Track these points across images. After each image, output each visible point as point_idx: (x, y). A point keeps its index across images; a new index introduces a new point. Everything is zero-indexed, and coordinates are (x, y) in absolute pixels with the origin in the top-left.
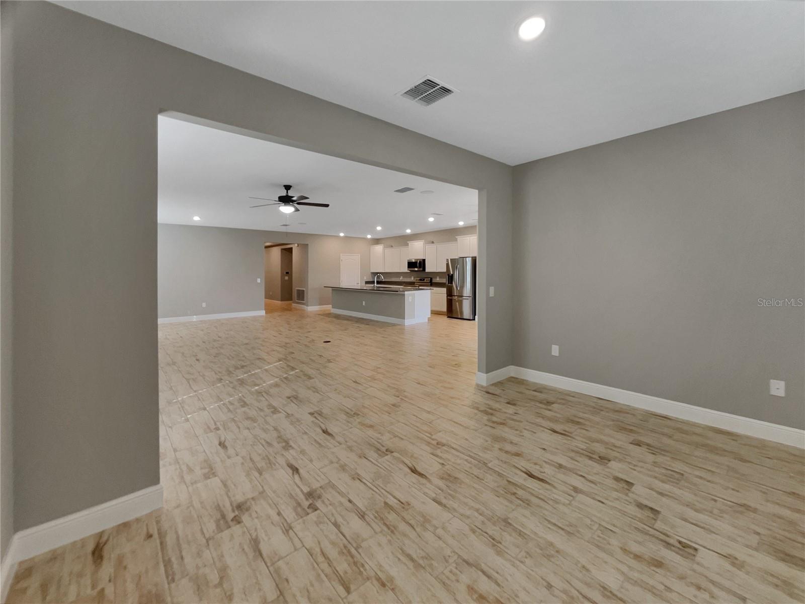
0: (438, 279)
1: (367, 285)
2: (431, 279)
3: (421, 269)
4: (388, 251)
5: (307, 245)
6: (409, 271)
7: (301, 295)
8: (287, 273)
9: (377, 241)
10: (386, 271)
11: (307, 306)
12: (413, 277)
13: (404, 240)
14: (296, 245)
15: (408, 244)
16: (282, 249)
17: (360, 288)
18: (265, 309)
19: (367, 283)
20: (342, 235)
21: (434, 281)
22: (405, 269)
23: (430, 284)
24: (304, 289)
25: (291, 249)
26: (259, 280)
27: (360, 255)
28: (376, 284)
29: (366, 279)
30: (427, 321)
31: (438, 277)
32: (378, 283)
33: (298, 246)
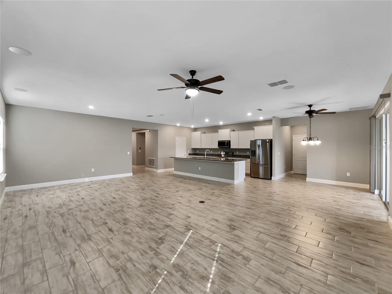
0: (238, 153)
1: (190, 156)
2: (233, 153)
3: (228, 147)
4: (203, 135)
5: (158, 130)
6: (218, 148)
7: (152, 163)
8: (140, 148)
9: (195, 130)
10: (202, 148)
11: (158, 170)
12: (219, 151)
13: (215, 129)
14: (148, 131)
15: (218, 131)
16: (137, 133)
17: (186, 158)
18: (132, 172)
19: (190, 154)
20: (178, 125)
21: (235, 154)
22: (216, 146)
23: (232, 156)
24: (155, 159)
25: (144, 133)
26: (129, 153)
27: (186, 138)
28: (206, 156)
29: (189, 152)
30: (244, 180)
31: (238, 152)
32: (207, 155)
33: (149, 131)
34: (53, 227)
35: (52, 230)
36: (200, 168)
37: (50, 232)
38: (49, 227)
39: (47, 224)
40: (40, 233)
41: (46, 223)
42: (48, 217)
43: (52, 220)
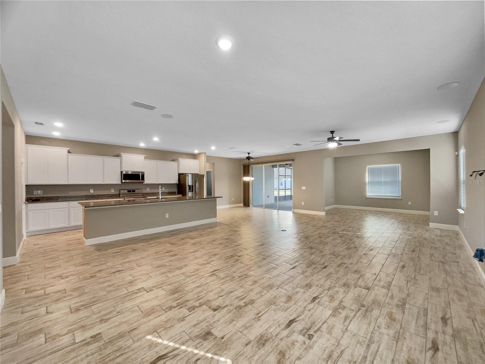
34: (411, 276)
35: (413, 274)
36: (167, 216)
37: (416, 273)
38: (415, 278)
39: (415, 283)
40: (427, 277)
41: (416, 286)
42: (408, 295)
43: (406, 286)
